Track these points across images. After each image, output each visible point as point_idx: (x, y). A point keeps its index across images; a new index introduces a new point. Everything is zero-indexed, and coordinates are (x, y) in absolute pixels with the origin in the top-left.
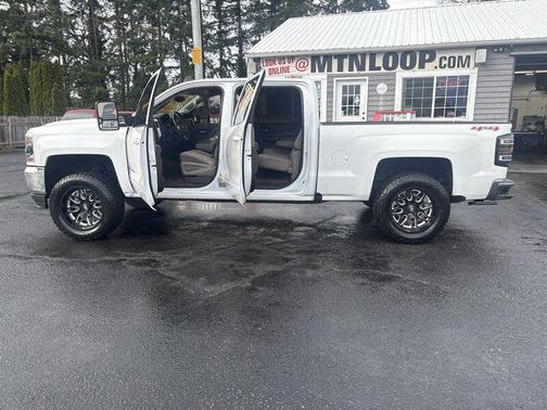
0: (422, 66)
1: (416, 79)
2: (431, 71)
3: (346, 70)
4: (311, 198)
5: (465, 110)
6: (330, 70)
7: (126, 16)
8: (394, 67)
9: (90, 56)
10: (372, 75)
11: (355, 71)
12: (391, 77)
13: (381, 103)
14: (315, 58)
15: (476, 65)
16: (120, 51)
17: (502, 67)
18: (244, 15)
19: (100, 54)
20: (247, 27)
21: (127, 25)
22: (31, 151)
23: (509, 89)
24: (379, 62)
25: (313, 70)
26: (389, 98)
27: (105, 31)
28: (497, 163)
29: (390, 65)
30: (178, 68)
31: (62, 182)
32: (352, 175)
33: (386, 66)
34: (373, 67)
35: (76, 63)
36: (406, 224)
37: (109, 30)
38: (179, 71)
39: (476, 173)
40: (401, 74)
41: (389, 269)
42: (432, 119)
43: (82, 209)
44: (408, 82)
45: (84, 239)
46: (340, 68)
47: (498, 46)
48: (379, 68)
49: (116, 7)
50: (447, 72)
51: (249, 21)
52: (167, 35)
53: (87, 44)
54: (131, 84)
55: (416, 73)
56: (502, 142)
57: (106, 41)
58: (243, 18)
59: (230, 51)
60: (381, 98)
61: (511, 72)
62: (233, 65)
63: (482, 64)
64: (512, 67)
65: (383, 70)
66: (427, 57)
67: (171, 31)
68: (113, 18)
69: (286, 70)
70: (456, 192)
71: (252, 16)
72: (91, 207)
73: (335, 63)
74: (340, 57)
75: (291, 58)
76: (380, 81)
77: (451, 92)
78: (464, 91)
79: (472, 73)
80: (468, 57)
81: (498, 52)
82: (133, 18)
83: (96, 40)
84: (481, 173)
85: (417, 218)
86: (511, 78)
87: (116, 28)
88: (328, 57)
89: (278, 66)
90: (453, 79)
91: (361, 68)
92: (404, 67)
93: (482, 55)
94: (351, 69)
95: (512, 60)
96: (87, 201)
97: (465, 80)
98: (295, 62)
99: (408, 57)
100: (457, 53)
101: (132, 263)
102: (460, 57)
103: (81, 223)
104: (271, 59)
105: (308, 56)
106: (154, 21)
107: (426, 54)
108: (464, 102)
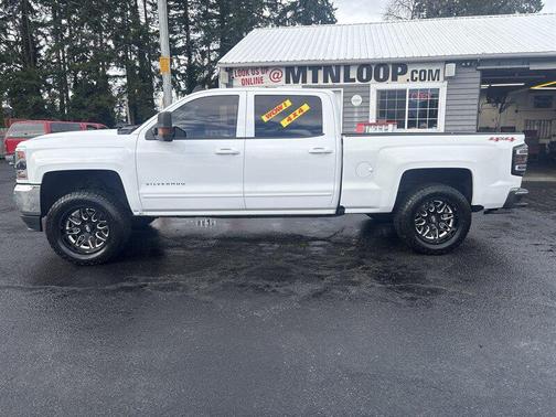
0: (395, 79)
1: (390, 91)
2: (403, 84)
3: (321, 82)
4: (333, 212)
5: (436, 122)
6: (304, 81)
7: (64, 22)
8: (368, 79)
9: (24, 62)
10: (348, 86)
11: (330, 83)
12: (365, 89)
13: (356, 115)
14: (289, 69)
15: (445, 79)
16: (58, 58)
17: (469, 81)
18: (193, 24)
19: (35, 61)
20: (195, 36)
21: (65, 31)
22: (23, 166)
23: (476, 102)
24: (353, 74)
25: (288, 81)
26: (364, 110)
27: (40, 37)
28: (514, 172)
29: (364, 77)
30: (124, 77)
31: (62, 201)
32: (376, 187)
33: (360, 79)
34: (347, 79)
35: (9, 70)
36: (429, 235)
37: (45, 36)
38: (125, 80)
39: (494, 183)
40: (375, 87)
41: (428, 282)
42: (406, 130)
43: (83, 231)
44: (381, 94)
45: (88, 263)
46: (315, 80)
47: (466, 61)
48: (353, 80)
49: (54, 12)
50: (419, 85)
51: (196, 30)
52: (110, 43)
53: (20, 50)
54: (70, 94)
55: (389, 85)
56: (518, 153)
57: (41, 48)
58: (191, 27)
59: (179, 61)
60: (356, 110)
61: (477, 86)
62: (183, 75)
63: (450, 78)
64: (479, 80)
65: (357, 82)
66: (400, 70)
67: (116, 38)
68: (49, 24)
69: (260, 81)
70: (475, 202)
71: (200, 26)
72: (93, 228)
73: (309, 74)
74: (315, 68)
75: (265, 68)
76: (356, 93)
77: (424, 104)
78: (435, 104)
79: (442, 87)
80: (438, 71)
81: (466, 66)
82: (72, 23)
83: (30, 46)
84: (499, 183)
85: (439, 228)
86: (478, 91)
87: (52, 34)
88: (303, 68)
89: (251, 76)
90: (424, 91)
91: (336, 79)
92: (378, 79)
93: (451, 69)
94: (326, 81)
95: (478, 74)
96: (89, 221)
97: (435, 93)
98: (269, 73)
99: (382, 70)
100: (427, 66)
101: (156, 288)
102: (431, 71)
103: (82, 247)
104: (244, 69)
105: (282, 67)
106: (97, 27)
107: (399, 67)
108: (434, 114)
